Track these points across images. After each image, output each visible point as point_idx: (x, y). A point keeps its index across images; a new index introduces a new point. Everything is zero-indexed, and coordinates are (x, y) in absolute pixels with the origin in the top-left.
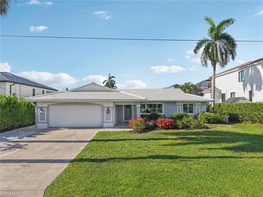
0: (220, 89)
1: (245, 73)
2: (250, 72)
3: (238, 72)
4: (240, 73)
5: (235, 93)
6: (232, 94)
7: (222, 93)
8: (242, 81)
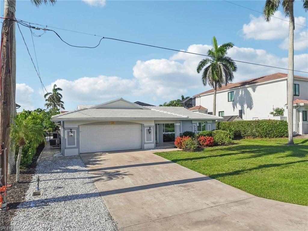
0: (206, 108)
1: (235, 94)
2: (240, 93)
3: (227, 92)
4: (230, 94)
5: (223, 112)
6: (221, 113)
7: (208, 112)
8: (231, 101)
